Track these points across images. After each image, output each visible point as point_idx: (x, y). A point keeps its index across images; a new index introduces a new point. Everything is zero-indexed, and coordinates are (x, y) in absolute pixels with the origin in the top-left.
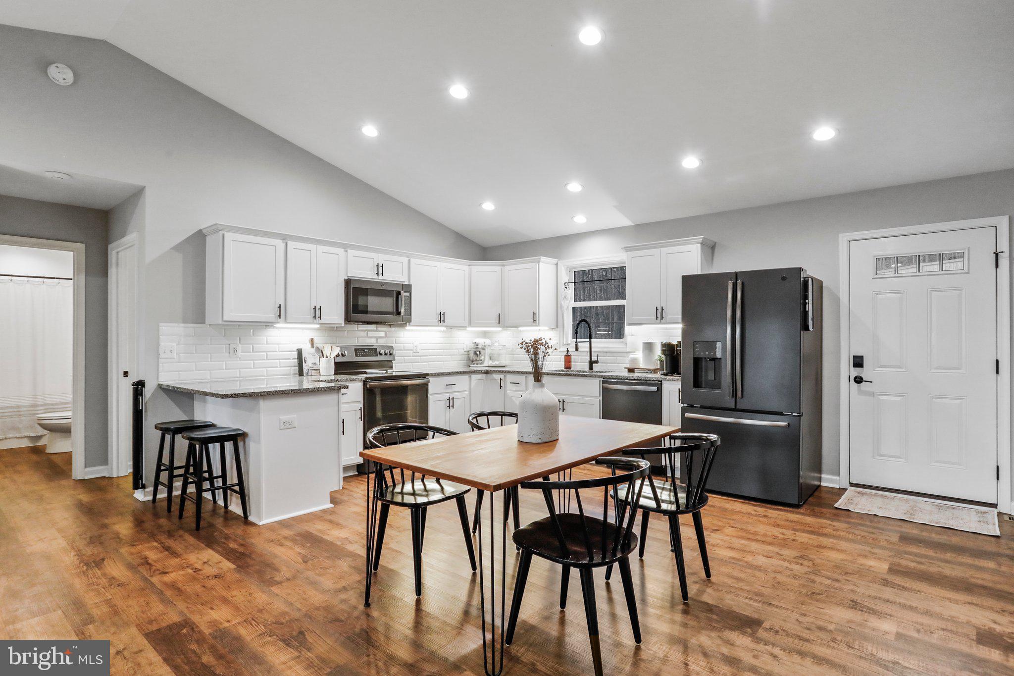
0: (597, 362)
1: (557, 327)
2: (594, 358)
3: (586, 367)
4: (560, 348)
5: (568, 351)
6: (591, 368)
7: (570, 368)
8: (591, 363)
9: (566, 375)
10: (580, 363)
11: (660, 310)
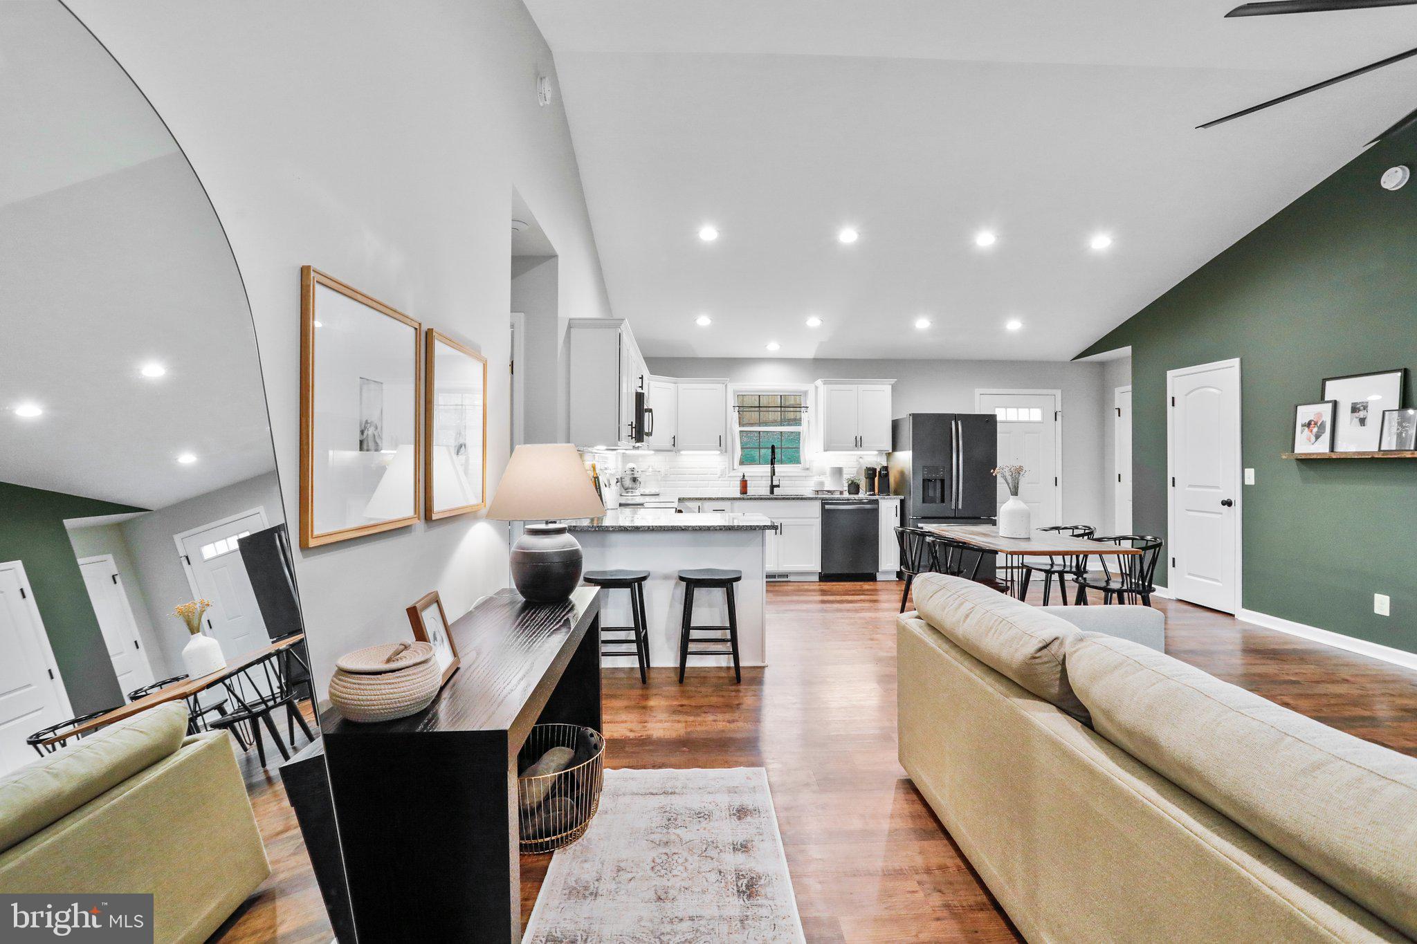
0: (778, 486)
1: (726, 452)
2: (775, 483)
3: (765, 491)
4: (729, 473)
5: (744, 476)
6: (772, 492)
7: (746, 493)
8: (773, 487)
9: (743, 499)
10: (759, 487)
11: (859, 439)
